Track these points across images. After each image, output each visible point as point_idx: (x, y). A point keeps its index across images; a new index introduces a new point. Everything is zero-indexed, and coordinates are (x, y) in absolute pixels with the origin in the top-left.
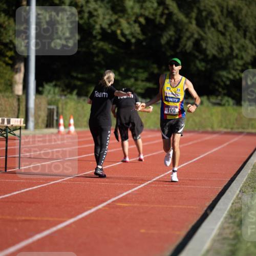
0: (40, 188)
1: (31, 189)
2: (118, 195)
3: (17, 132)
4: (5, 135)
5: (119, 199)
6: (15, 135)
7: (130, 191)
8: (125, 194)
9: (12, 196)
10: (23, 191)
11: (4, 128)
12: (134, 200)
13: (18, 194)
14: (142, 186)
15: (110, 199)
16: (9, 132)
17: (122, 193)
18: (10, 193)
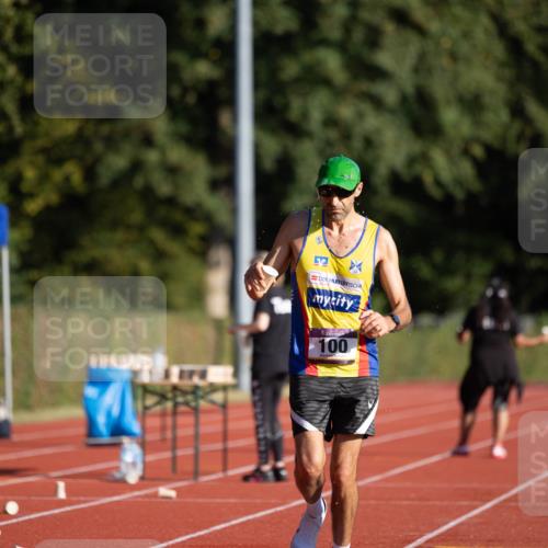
0: (272, 514)
1: (250, 517)
2: (439, 526)
3: (218, 397)
4: (193, 404)
5: (442, 534)
6: (213, 402)
7: (464, 518)
8: (452, 524)
9: (210, 534)
10: (234, 522)
11: (189, 389)
12: (472, 537)
13: (225, 529)
14: (488, 505)
15: (421, 536)
16: (202, 397)
17: (446, 523)
18: (207, 528)
